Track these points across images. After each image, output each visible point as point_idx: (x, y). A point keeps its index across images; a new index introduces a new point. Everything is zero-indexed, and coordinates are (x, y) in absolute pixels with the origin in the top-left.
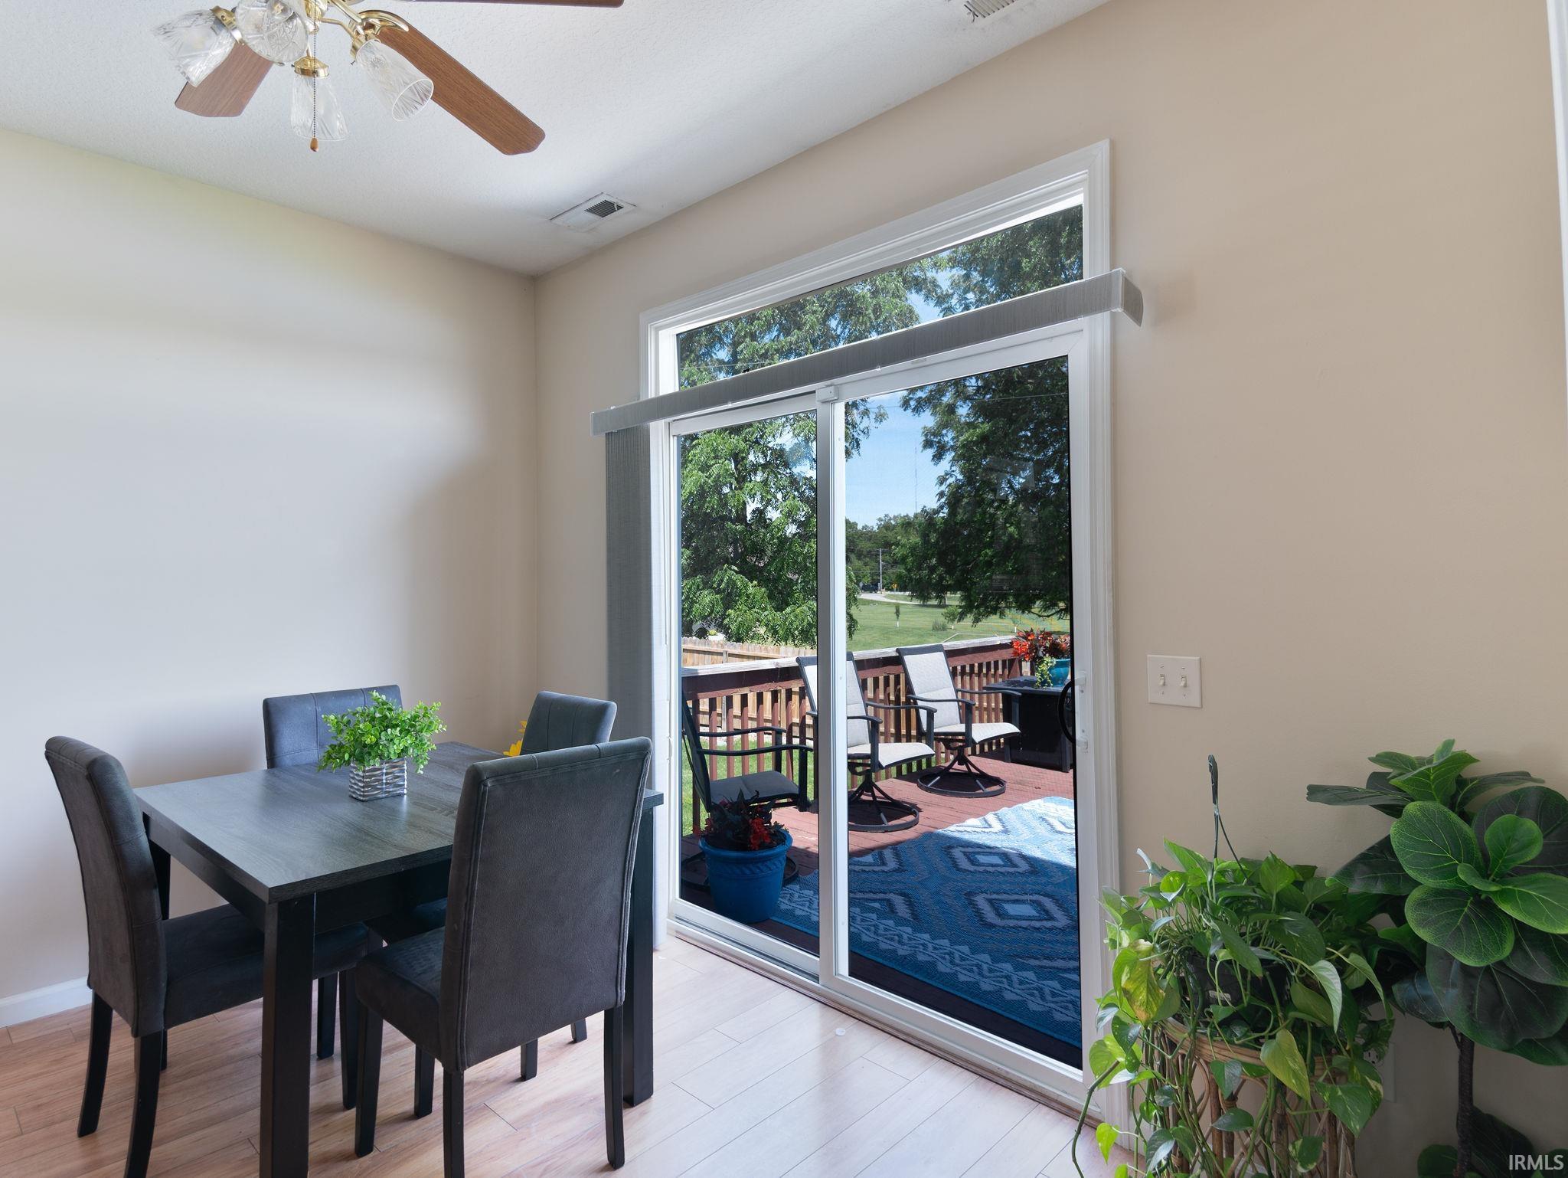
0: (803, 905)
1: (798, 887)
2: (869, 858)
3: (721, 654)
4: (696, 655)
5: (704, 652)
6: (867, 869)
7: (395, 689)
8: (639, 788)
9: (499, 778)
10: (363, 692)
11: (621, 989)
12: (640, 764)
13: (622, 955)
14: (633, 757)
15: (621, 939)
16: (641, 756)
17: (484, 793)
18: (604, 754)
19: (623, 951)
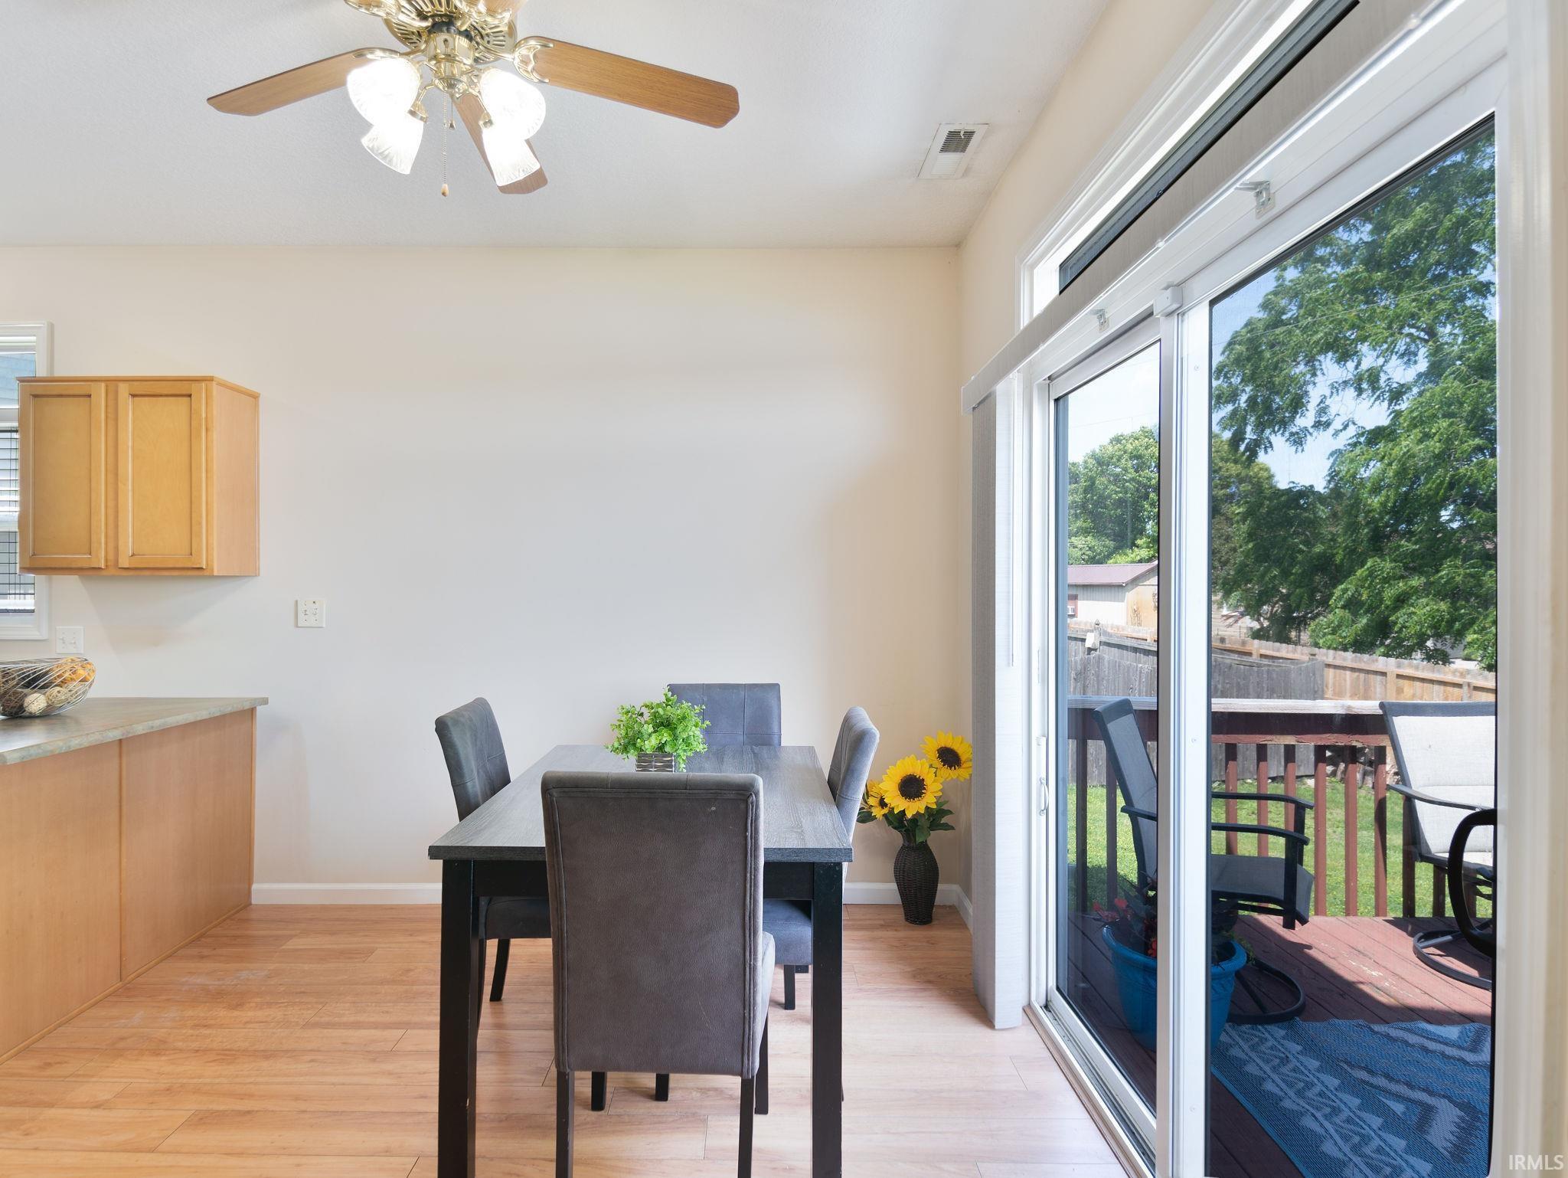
0: (1267, 1062)
1: (1282, 1032)
2: (1452, 1032)
3: (1459, 686)
4: (1418, 684)
5: (1432, 681)
6: (1432, 1046)
7: (775, 687)
8: (749, 834)
9: (566, 790)
10: (746, 686)
11: (748, 1060)
12: (742, 806)
13: (749, 1022)
14: (732, 797)
15: (747, 1003)
16: (742, 798)
17: (552, 802)
18: (690, 786)
19: (750, 1018)
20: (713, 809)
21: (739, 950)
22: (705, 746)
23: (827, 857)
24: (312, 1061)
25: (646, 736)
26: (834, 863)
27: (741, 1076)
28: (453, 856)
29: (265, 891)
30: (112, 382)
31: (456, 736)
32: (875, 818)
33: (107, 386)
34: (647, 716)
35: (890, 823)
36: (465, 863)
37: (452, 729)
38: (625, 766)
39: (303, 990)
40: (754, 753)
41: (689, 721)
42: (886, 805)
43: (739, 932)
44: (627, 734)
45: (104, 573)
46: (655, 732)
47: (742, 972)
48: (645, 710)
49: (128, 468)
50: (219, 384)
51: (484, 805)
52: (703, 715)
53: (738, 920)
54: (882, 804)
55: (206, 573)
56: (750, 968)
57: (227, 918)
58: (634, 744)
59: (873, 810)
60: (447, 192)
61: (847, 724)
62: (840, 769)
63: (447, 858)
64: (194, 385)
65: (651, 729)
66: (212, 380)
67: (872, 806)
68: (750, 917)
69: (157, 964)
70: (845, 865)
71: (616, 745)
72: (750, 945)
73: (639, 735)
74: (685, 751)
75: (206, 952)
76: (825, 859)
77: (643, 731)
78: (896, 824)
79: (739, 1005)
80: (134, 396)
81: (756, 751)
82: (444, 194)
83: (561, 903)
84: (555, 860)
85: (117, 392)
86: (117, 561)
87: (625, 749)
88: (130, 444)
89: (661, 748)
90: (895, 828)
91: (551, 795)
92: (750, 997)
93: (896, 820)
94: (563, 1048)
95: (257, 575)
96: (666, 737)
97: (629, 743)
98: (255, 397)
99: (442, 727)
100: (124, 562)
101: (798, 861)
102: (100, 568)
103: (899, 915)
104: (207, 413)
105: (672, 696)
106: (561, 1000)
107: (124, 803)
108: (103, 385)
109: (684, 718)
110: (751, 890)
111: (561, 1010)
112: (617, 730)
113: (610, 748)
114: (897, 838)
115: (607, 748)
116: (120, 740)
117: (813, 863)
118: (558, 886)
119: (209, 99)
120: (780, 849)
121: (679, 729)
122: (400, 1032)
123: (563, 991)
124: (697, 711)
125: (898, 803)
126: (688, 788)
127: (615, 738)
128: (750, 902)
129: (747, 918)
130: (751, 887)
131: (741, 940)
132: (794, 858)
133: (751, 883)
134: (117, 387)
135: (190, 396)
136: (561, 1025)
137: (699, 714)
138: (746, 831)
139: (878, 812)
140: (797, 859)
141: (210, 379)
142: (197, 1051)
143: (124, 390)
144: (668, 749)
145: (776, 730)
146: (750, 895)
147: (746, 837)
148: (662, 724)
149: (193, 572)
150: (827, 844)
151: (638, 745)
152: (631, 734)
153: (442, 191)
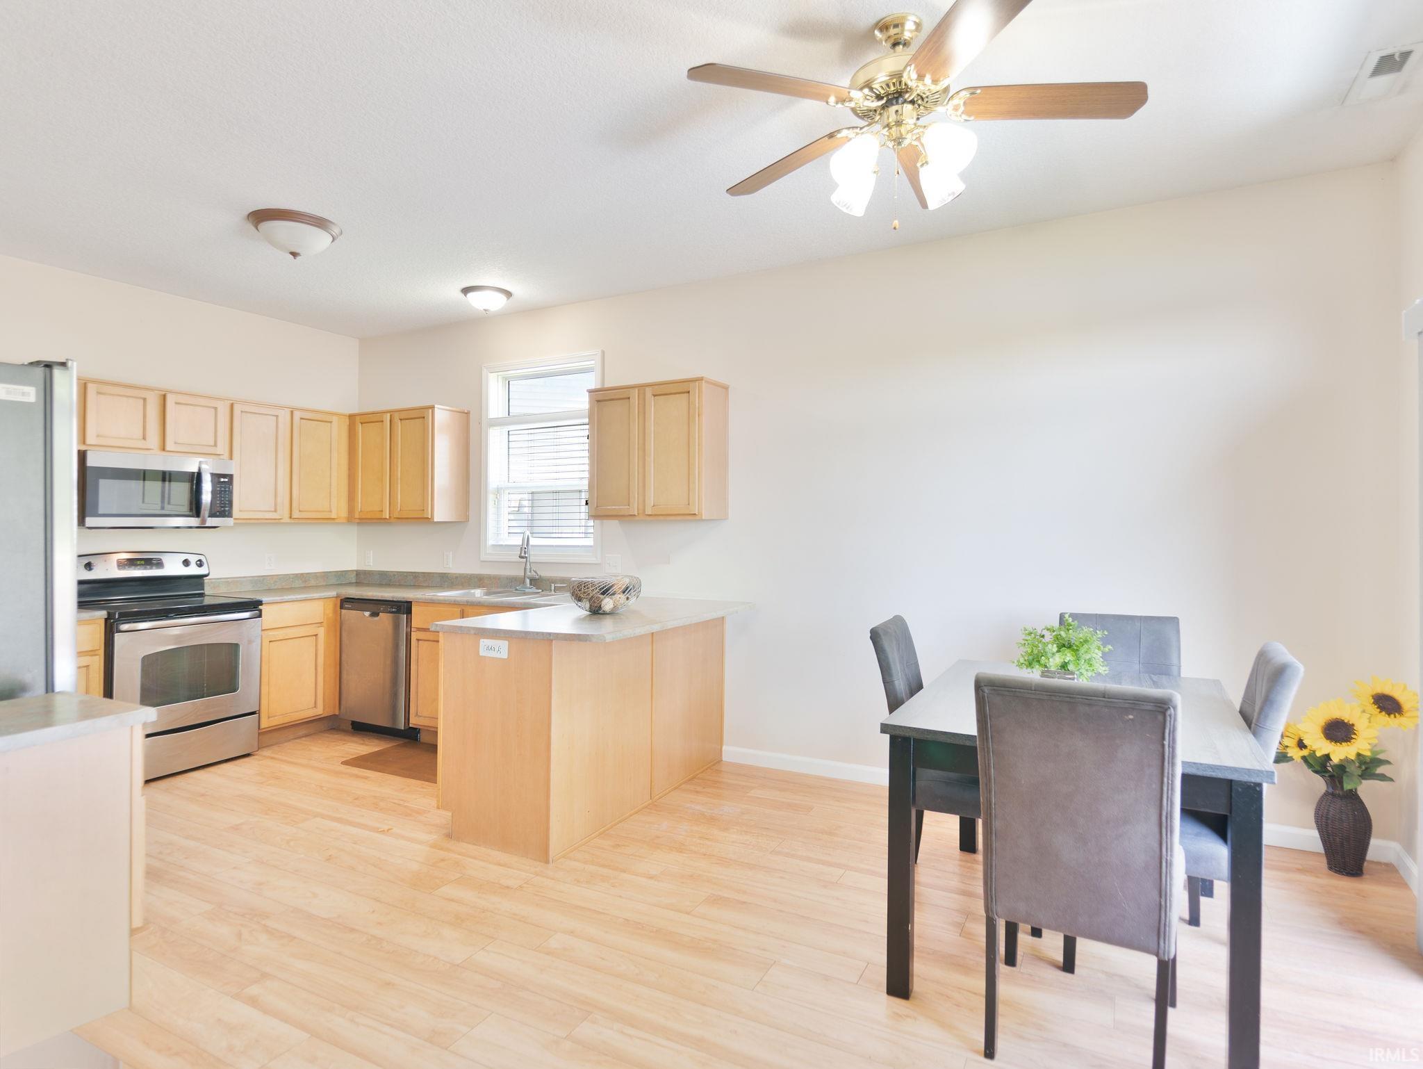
7: (1174, 621)
8: (1166, 743)
9: (995, 688)
10: (1141, 618)
11: (1164, 943)
12: (1160, 717)
13: (1166, 911)
14: (1149, 708)
15: (1163, 893)
16: (1159, 709)
17: (983, 697)
18: (1108, 695)
19: (1166, 906)
20: (1131, 717)
21: (1156, 845)
22: (1107, 669)
23: (1247, 777)
24: (781, 878)
25: (1049, 655)
26: (1254, 783)
27: (1157, 955)
28: (897, 733)
29: (732, 752)
30: (642, 387)
31: (886, 644)
32: (1291, 759)
33: (639, 390)
34: (1049, 637)
35: (1310, 765)
36: (906, 740)
37: (883, 637)
38: (1033, 675)
39: (767, 827)
40: (1153, 681)
41: (1091, 644)
42: (1305, 747)
43: (1156, 830)
44: (1032, 652)
45: (637, 518)
46: (1058, 651)
47: (1159, 865)
48: (1045, 632)
49: (651, 446)
50: (707, 382)
51: (908, 702)
52: (1105, 641)
53: (1154, 818)
54: (1301, 745)
55: (697, 518)
56: (1166, 863)
57: (708, 768)
58: (1038, 661)
59: (1288, 750)
60: (897, 227)
61: (1262, 658)
62: (1254, 702)
63: (893, 734)
64: (692, 384)
65: (1055, 649)
66: (702, 380)
67: (1287, 747)
68: (1167, 818)
69: (670, 792)
70: (1265, 786)
71: (1022, 660)
72: (1167, 842)
73: (1044, 654)
74: (1087, 670)
75: (699, 789)
76: (1245, 778)
77: (1047, 650)
78: (1318, 768)
79: (1155, 894)
80: (655, 396)
81: (1154, 679)
82: (895, 228)
83: (990, 778)
84: (985, 744)
85: (644, 394)
86: (644, 510)
87: (1030, 665)
88: (652, 429)
89: (1064, 666)
90: (1316, 772)
91: (983, 691)
92: (1166, 888)
93: (1320, 765)
94: (992, 898)
95: (726, 519)
96: (1069, 656)
97: (1034, 659)
98: (726, 388)
99: (875, 636)
100: (649, 511)
101: (1215, 776)
102: (635, 515)
103: (1323, 863)
104: (699, 403)
105: (1073, 621)
106: (989, 858)
107: (654, 675)
108: (637, 390)
109: (1086, 641)
110: (1168, 793)
111: (989, 867)
112: (1022, 648)
113: (1016, 663)
114: (1319, 785)
115: (1014, 662)
116: (653, 633)
117: (1231, 781)
118: (987, 765)
119: (727, 190)
120: (1195, 763)
121: (1082, 650)
122: (842, 871)
123: (991, 852)
124: (1100, 636)
125: (1322, 747)
126: (1106, 696)
127: (1020, 654)
128: (1167, 804)
129: (1164, 818)
130: (1168, 790)
131: (1158, 836)
132: (1209, 773)
133: (1168, 787)
134: (645, 390)
135: (689, 392)
136: (989, 878)
137: (1101, 639)
138: (1163, 738)
139: (1295, 753)
140: (1214, 774)
141: (701, 379)
142: (705, 855)
143: (649, 392)
144: (1071, 667)
145: (1175, 661)
146: (1168, 797)
147: (1163, 746)
148: (1064, 646)
149: (691, 516)
150: (1246, 765)
151: (1042, 662)
152: (1036, 652)
153: (893, 227)
